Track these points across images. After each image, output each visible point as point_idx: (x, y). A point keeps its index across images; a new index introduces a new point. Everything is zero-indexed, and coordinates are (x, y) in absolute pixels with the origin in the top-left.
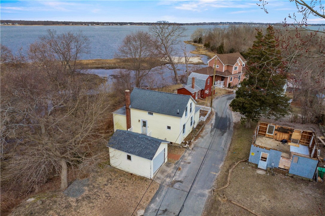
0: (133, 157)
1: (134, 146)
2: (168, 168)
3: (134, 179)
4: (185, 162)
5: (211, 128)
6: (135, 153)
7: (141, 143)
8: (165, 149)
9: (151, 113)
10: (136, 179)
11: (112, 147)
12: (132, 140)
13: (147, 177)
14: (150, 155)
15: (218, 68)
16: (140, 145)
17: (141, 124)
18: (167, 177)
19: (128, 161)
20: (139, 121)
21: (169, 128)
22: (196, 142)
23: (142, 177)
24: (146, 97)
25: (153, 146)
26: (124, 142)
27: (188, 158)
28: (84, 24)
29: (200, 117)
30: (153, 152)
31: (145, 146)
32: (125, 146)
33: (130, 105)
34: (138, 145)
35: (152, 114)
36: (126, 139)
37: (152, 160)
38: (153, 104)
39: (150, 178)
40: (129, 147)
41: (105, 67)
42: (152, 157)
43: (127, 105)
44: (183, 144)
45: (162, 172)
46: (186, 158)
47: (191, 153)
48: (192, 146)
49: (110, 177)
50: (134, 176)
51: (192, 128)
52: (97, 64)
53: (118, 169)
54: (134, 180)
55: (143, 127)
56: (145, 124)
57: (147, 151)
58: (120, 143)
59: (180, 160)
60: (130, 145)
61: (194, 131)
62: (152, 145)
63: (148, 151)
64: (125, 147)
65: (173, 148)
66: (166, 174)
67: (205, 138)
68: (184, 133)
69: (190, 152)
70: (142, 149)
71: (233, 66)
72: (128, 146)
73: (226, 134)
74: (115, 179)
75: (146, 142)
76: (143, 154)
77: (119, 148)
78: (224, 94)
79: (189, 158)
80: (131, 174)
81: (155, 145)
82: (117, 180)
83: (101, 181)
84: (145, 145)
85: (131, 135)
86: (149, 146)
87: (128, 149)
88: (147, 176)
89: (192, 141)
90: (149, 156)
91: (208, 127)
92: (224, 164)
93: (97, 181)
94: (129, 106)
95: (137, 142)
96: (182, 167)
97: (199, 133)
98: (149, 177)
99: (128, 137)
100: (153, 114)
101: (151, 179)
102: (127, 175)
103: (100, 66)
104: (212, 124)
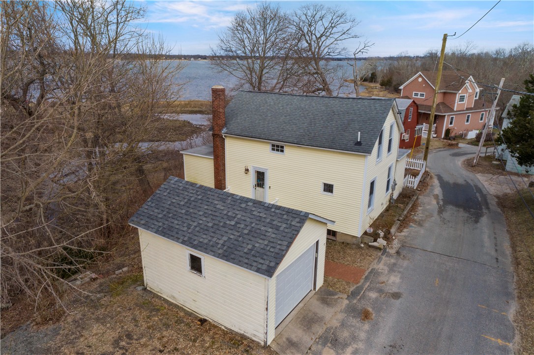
0: (208, 261)
1: (216, 227)
2: (326, 308)
3: (207, 339)
4: (380, 291)
5: (438, 203)
6: (214, 249)
7: (239, 216)
8: (317, 242)
9: (278, 146)
10: (213, 343)
11: (147, 227)
12: (211, 208)
13: (254, 339)
14: (265, 257)
15: (424, 98)
16: (233, 223)
17: (252, 178)
18: (324, 344)
19: (193, 276)
20: (247, 170)
21: (329, 188)
22: (403, 234)
23: (237, 334)
24: (268, 109)
25: (277, 228)
26: (183, 211)
27: (391, 281)
28: (183, 59)
29: (405, 176)
30: (278, 247)
31: (249, 228)
32: (185, 225)
33: (223, 127)
34: (228, 222)
35: (282, 151)
36: (193, 203)
37: (271, 276)
38: (285, 123)
39: (262, 343)
40: (197, 229)
41: (206, 111)
42: (272, 264)
43: (216, 128)
44: (367, 239)
45: (307, 320)
46: (382, 278)
47: (395, 264)
48: (396, 244)
49: (130, 327)
50: (210, 329)
51: (388, 197)
52: (192, 106)
53: (165, 300)
54: (207, 345)
55: (257, 188)
56: (260, 178)
57: (257, 245)
58: (171, 215)
59: (363, 284)
60: (201, 222)
61: (393, 206)
62: (274, 223)
63: (259, 244)
64: (185, 229)
65: (338, 247)
66: (320, 330)
67: (427, 225)
68: (370, 208)
69: (393, 261)
70: (240, 236)
71: (456, 94)
72: (195, 224)
73: (484, 220)
74: (142, 336)
75: (255, 213)
76: (241, 254)
77: (167, 232)
78: (439, 148)
79: (394, 281)
80: (203, 321)
81: (284, 225)
82: (151, 338)
83: (93, 340)
84: (252, 223)
85: (209, 193)
86: (263, 228)
87: (191, 236)
88: (255, 335)
89: (393, 230)
90: (261, 261)
91: (429, 202)
92: (522, 307)
93: (82, 339)
94: (221, 130)
95: (225, 212)
96: (373, 308)
97: (408, 213)
98: (259, 338)
99: (200, 197)
100: (285, 149)
101: (266, 347)
102: (188, 324)
103: (197, 109)
104: (436, 197)
